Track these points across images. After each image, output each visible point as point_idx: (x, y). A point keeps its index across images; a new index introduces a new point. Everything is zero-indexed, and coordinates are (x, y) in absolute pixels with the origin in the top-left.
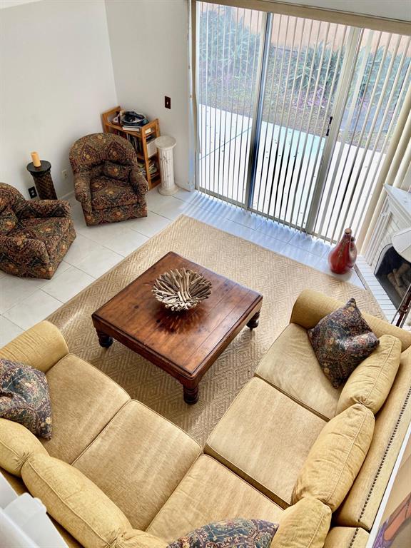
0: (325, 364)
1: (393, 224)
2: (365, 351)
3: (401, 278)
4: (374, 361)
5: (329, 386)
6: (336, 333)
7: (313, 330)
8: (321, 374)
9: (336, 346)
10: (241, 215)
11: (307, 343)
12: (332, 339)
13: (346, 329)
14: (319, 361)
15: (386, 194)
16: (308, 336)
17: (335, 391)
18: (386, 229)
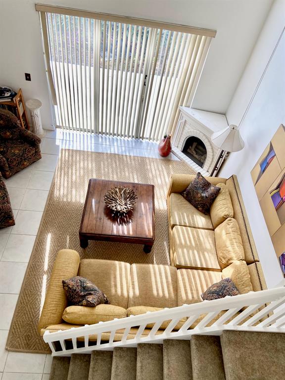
0: (199, 206)
1: (187, 125)
2: (215, 194)
3: (195, 150)
4: (222, 197)
5: (204, 215)
6: (200, 191)
7: (185, 193)
8: (198, 211)
9: (202, 197)
10: (97, 138)
11: (184, 200)
12: (199, 194)
13: (203, 187)
14: (194, 206)
15: (180, 111)
16: (184, 197)
17: (207, 216)
18: (183, 128)
